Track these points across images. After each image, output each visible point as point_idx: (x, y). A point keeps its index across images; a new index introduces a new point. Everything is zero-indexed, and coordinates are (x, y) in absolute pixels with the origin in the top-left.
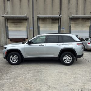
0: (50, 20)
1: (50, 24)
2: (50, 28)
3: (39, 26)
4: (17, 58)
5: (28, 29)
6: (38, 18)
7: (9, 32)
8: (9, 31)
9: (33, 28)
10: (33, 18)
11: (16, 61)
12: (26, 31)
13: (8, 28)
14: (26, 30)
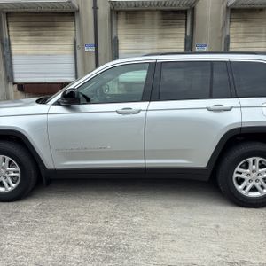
0: (157, 16)
1: (156, 31)
2: (156, 46)
3: (116, 38)
4: (15, 171)
5: (78, 51)
6: (111, 10)
7: (14, 62)
8: (14, 57)
9: (96, 46)
10: (95, 8)
11: (14, 185)
12: (73, 57)
13: (10, 48)
14: (72, 52)
